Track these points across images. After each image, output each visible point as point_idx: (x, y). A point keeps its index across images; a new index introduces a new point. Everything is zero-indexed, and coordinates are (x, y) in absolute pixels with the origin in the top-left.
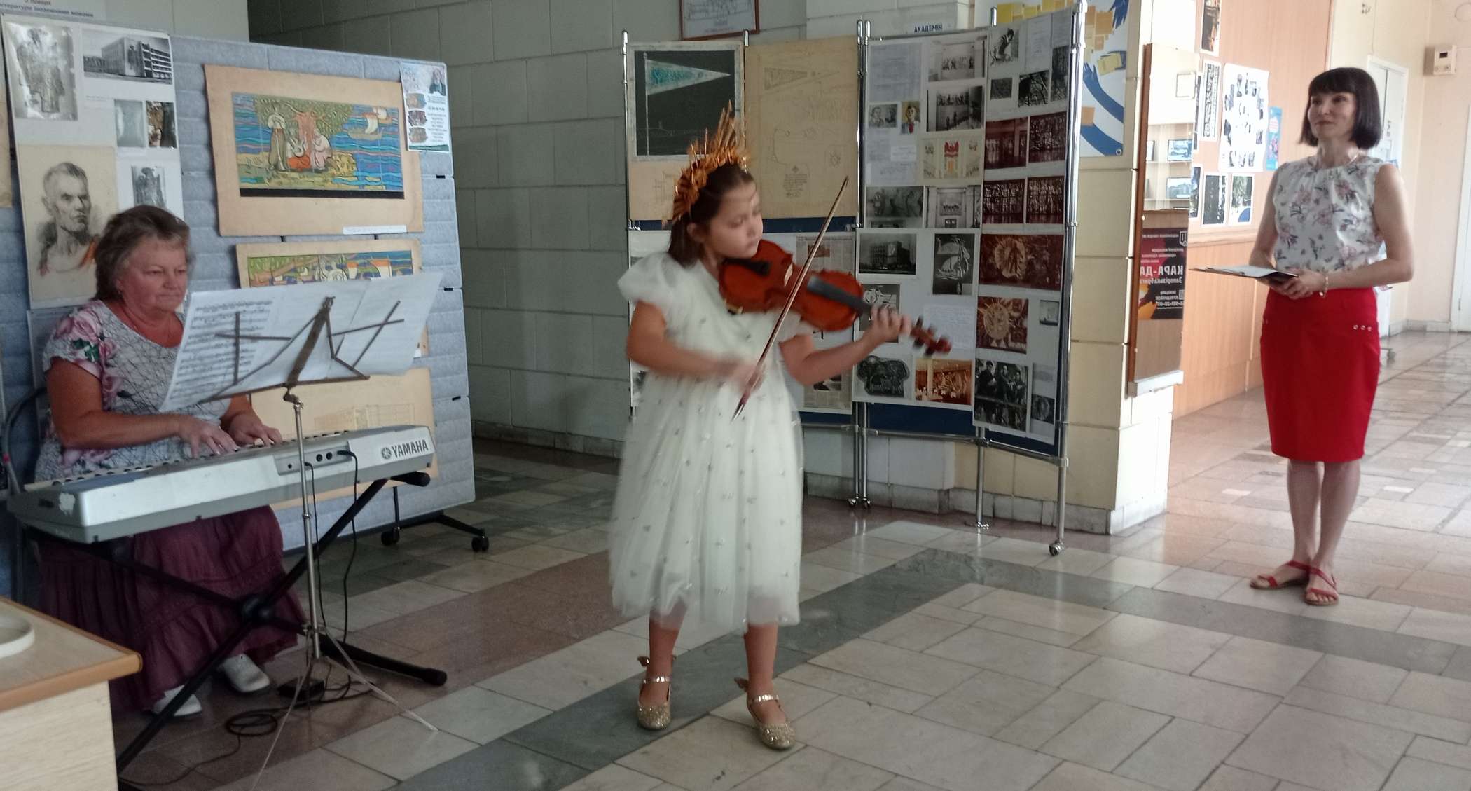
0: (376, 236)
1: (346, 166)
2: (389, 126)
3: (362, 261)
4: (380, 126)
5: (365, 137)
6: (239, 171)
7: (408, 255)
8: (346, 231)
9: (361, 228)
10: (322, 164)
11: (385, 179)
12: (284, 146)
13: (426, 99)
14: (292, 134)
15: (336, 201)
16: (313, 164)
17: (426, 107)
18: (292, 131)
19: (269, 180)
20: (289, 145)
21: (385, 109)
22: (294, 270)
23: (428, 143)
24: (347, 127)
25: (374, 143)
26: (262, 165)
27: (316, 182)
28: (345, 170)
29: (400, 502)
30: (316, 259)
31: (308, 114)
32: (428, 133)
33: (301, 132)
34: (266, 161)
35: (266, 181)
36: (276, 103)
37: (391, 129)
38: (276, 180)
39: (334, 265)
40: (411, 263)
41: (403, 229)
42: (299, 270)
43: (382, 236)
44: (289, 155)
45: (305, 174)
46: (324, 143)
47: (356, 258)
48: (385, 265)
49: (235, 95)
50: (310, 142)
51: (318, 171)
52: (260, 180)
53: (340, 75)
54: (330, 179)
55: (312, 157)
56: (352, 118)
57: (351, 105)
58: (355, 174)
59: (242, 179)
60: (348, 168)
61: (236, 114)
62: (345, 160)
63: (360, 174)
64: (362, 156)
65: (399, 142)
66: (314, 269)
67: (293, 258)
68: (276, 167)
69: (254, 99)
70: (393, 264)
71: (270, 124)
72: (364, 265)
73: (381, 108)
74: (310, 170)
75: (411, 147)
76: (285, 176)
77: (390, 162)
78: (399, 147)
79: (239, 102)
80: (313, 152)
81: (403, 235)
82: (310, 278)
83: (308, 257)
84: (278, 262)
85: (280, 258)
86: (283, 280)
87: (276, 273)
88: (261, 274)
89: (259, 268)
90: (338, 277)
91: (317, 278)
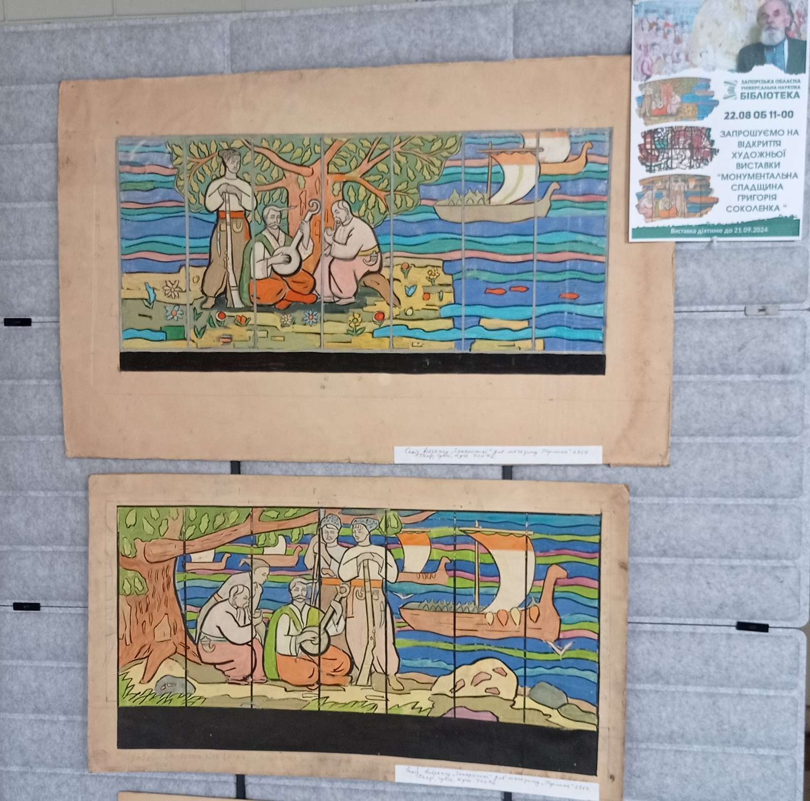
0: (508, 472)
5: (490, 214)
6: (123, 316)
8: (402, 455)
9: (450, 449)
10: (348, 289)
12: (248, 251)
13: (718, 90)
14: (269, 221)
16: (324, 291)
17: (717, 114)
18: (271, 214)
19: (200, 333)
20: (259, 249)
21: (565, 132)
23: (714, 216)
27: (328, 335)
31: (317, 167)
32: (719, 188)
33: (295, 213)
35: (191, 334)
38: (219, 332)
39: (362, 534)
41: (594, 455)
42: (261, 539)
43: (525, 471)
44: (259, 271)
45: (299, 315)
46: (360, 235)
51: (334, 308)
52: (179, 333)
54: (370, 326)
55: (321, 274)
59: (128, 331)
60: (427, 295)
62: (419, 276)
67: (250, 512)
68: (221, 299)
69: (172, 145)
71: (213, 202)
73: (551, 131)
74: (315, 305)
75: (639, 232)
76: (242, 322)
80: (326, 261)
81: (594, 472)
82: (291, 561)
83: (292, 512)
84: (205, 520)
85: (213, 512)
86: (214, 561)
87: (197, 544)
88: (154, 544)
89: (148, 529)
90: (374, 568)
91: (309, 562)
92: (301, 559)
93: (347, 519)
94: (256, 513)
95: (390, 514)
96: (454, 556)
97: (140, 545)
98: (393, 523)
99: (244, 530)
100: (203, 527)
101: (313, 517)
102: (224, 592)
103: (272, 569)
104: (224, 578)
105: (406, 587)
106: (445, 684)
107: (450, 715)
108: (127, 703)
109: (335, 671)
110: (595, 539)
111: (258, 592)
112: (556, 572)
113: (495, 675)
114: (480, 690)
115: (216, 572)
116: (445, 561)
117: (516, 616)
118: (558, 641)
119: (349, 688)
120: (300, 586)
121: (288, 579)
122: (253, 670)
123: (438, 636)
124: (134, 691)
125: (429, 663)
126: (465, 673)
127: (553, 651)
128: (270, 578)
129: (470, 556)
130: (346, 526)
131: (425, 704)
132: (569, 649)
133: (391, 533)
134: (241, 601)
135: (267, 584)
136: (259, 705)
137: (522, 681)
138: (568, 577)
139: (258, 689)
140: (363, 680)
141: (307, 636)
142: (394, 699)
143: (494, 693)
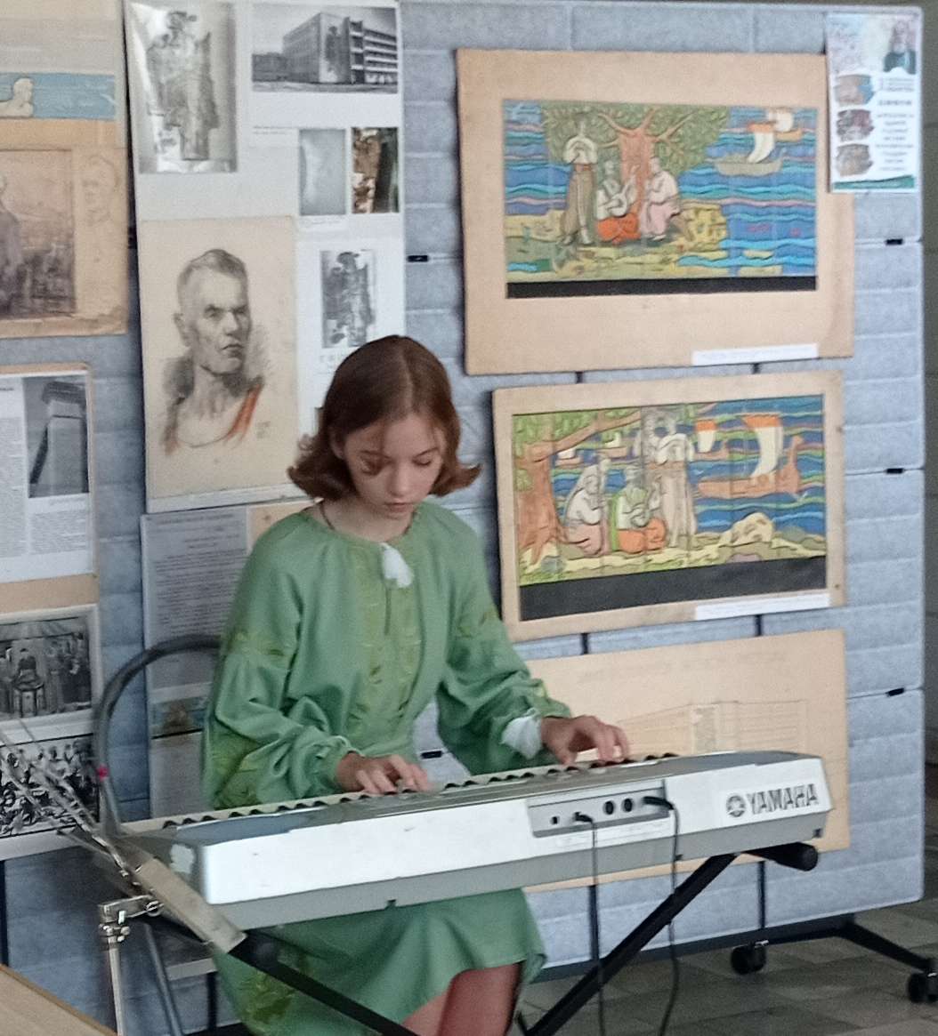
0: (756, 367)
1: (706, 229)
2: (798, 144)
3: (726, 417)
4: (779, 145)
5: (747, 170)
6: (508, 251)
7: (817, 402)
8: (699, 358)
9: (726, 352)
10: (660, 228)
11: (781, 252)
12: (593, 196)
13: (875, 83)
14: (609, 172)
15: (684, 298)
16: (645, 229)
17: (874, 100)
18: (609, 165)
19: (561, 264)
20: (601, 194)
21: (789, 109)
22: (596, 436)
23: (872, 174)
24: (714, 152)
25: (766, 181)
26: (549, 237)
27: (647, 265)
28: (703, 237)
29: (770, 894)
30: (638, 415)
31: (639, 130)
32: (875, 154)
33: (624, 166)
34: (557, 228)
35: (555, 266)
36: (582, 113)
37: (800, 150)
38: (574, 264)
39: (671, 424)
40: (820, 420)
41: (811, 351)
42: (604, 435)
43: (770, 367)
44: (601, 214)
45: (628, 249)
46: (667, 185)
47: (713, 412)
48: (768, 425)
49: (508, 103)
50: (640, 184)
51: (653, 243)
52: (543, 265)
53: (705, 50)
54: (675, 257)
55: (642, 216)
56: (725, 132)
57: (724, 108)
58: (723, 245)
59: (512, 264)
60: (711, 232)
61: (509, 141)
62: (705, 217)
63: (733, 244)
64: (739, 208)
65: (813, 175)
66: (633, 434)
67: (596, 413)
68: (575, 236)
69: (540, 108)
70: (786, 422)
71: (569, 156)
72: (729, 423)
73: (781, 108)
74: (638, 241)
75: (840, 185)
76: (590, 255)
77: (793, 217)
78: (813, 187)
79: (514, 117)
80: (646, 205)
81: (811, 364)
82: (624, 452)
83: (624, 411)
84: (566, 423)
85: (571, 416)
86: (574, 456)
87: (561, 444)
88: (535, 446)
89: (531, 433)
90: (678, 449)
92: (631, 449)
94: (599, 415)
95: (689, 407)
97: (526, 448)
98: (692, 414)
99: (592, 430)
100: (566, 429)
102: (581, 482)
107: (731, 561)
108: (525, 582)
109: (655, 538)
111: (603, 479)
112: (797, 441)
113: (759, 525)
114: (749, 539)
115: (576, 466)
117: (772, 477)
122: (602, 543)
124: (528, 571)
126: (740, 525)
131: (713, 555)
134: (592, 489)
136: (608, 572)
141: (637, 512)
142: (695, 555)
143: (758, 539)
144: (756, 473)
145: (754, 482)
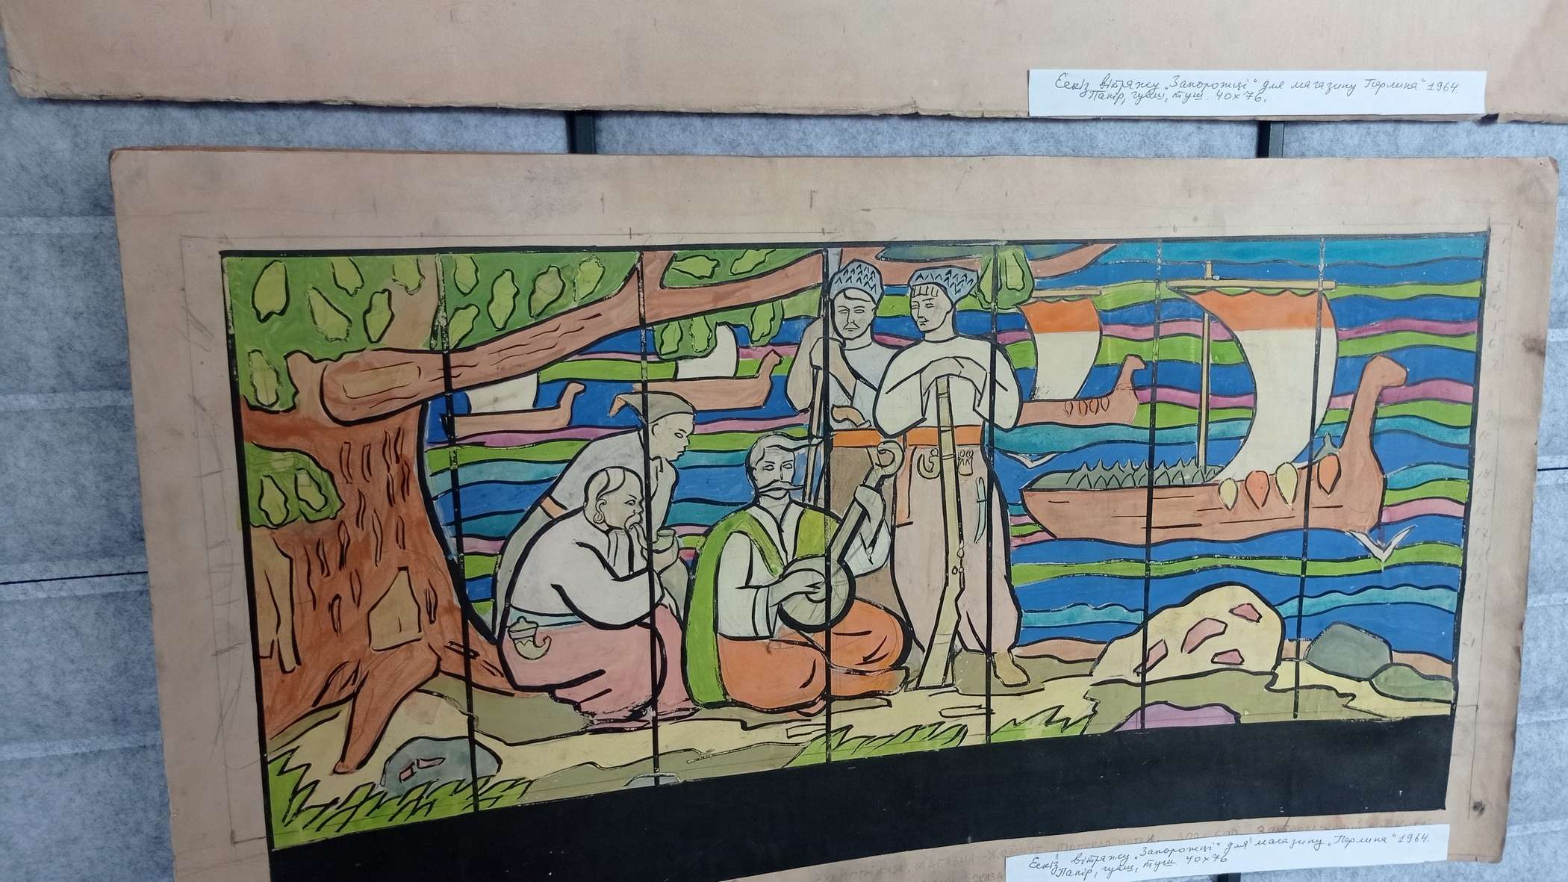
0: (1268, 135)
8: (1049, 93)
9: (1164, 77)
39: (935, 312)
42: (674, 336)
43: (1316, 136)
48: (1292, 320)
67: (637, 259)
81: (1460, 137)
82: (752, 393)
83: (751, 258)
84: (504, 291)
85: (525, 265)
86: (538, 406)
87: (483, 362)
88: (353, 366)
89: (331, 323)
90: (962, 394)
91: (800, 392)
92: (779, 387)
93: (897, 273)
94: (653, 267)
95: (1007, 254)
96: (1152, 351)
97: (307, 375)
98: (1013, 277)
99: (621, 314)
100: (500, 312)
101: (808, 272)
102: (569, 491)
103: (702, 417)
104: (566, 451)
105: (1039, 438)
106: (1124, 656)
107: (1132, 725)
108: (298, 834)
109: (866, 660)
110: (1471, 290)
111: (663, 483)
112: (1383, 373)
113: (1234, 622)
114: (1202, 661)
115: (545, 437)
116: (1133, 364)
117: (1288, 482)
118: (1380, 530)
119: (900, 699)
120: (778, 458)
121: (744, 442)
122: (657, 687)
123: (1109, 548)
124: (319, 797)
125: (1088, 614)
126: (1167, 626)
127: (1366, 554)
128: (698, 443)
129: (1189, 350)
130: (894, 290)
131: (1076, 708)
132: (1401, 546)
133: (1006, 303)
134: (617, 510)
135: (691, 459)
136: (674, 773)
137: (1294, 628)
138: (1410, 381)
139: (671, 735)
140: (933, 675)
141: (797, 582)
142: (1005, 709)
143: (1230, 663)
144: (1237, 469)
145: (1228, 494)
